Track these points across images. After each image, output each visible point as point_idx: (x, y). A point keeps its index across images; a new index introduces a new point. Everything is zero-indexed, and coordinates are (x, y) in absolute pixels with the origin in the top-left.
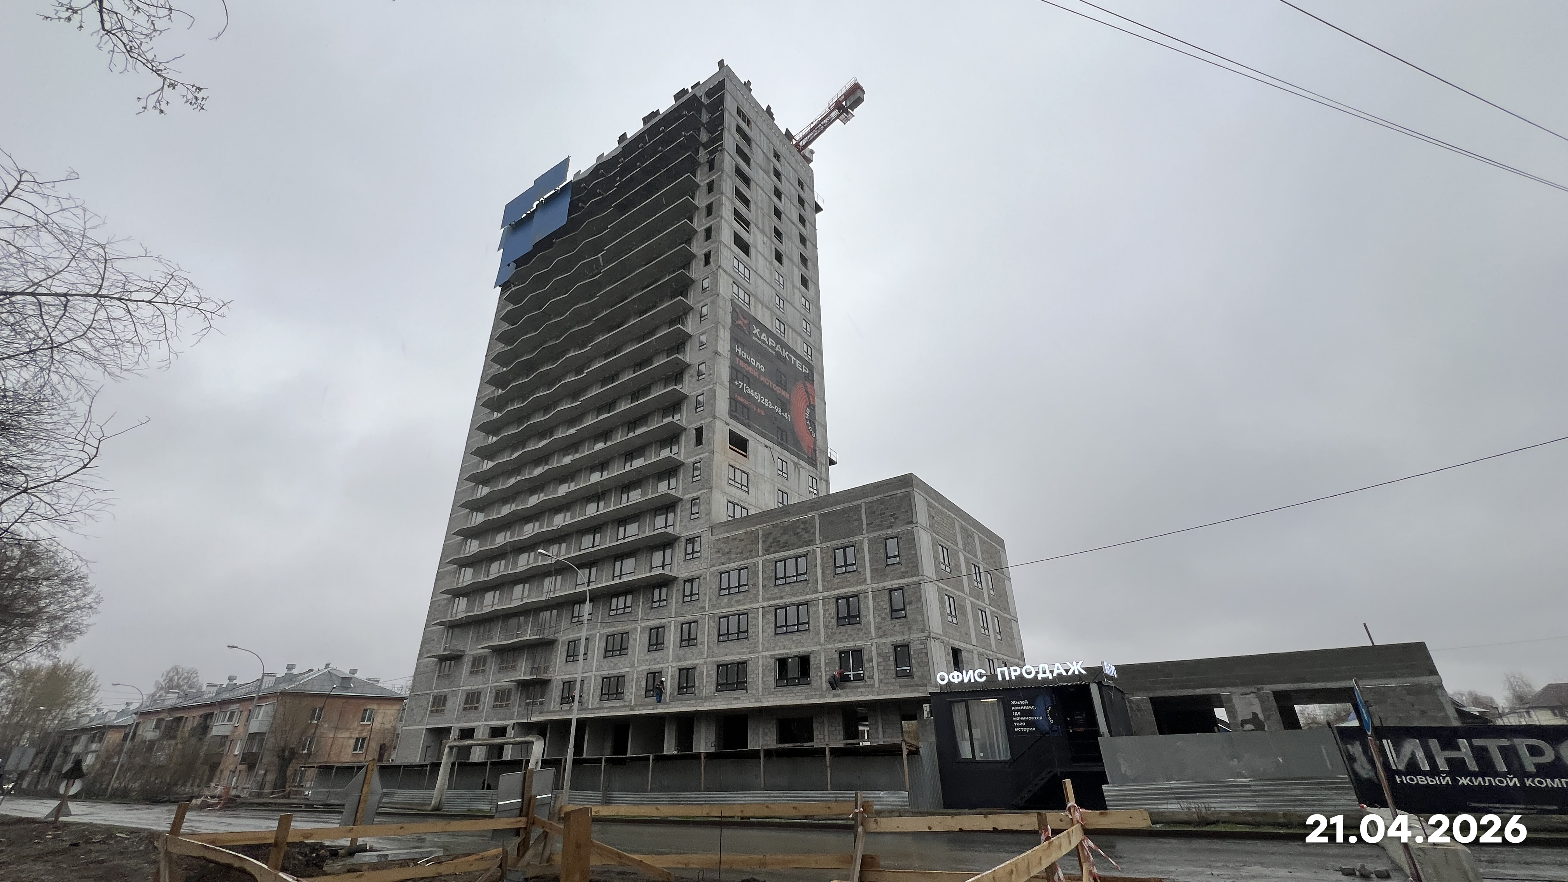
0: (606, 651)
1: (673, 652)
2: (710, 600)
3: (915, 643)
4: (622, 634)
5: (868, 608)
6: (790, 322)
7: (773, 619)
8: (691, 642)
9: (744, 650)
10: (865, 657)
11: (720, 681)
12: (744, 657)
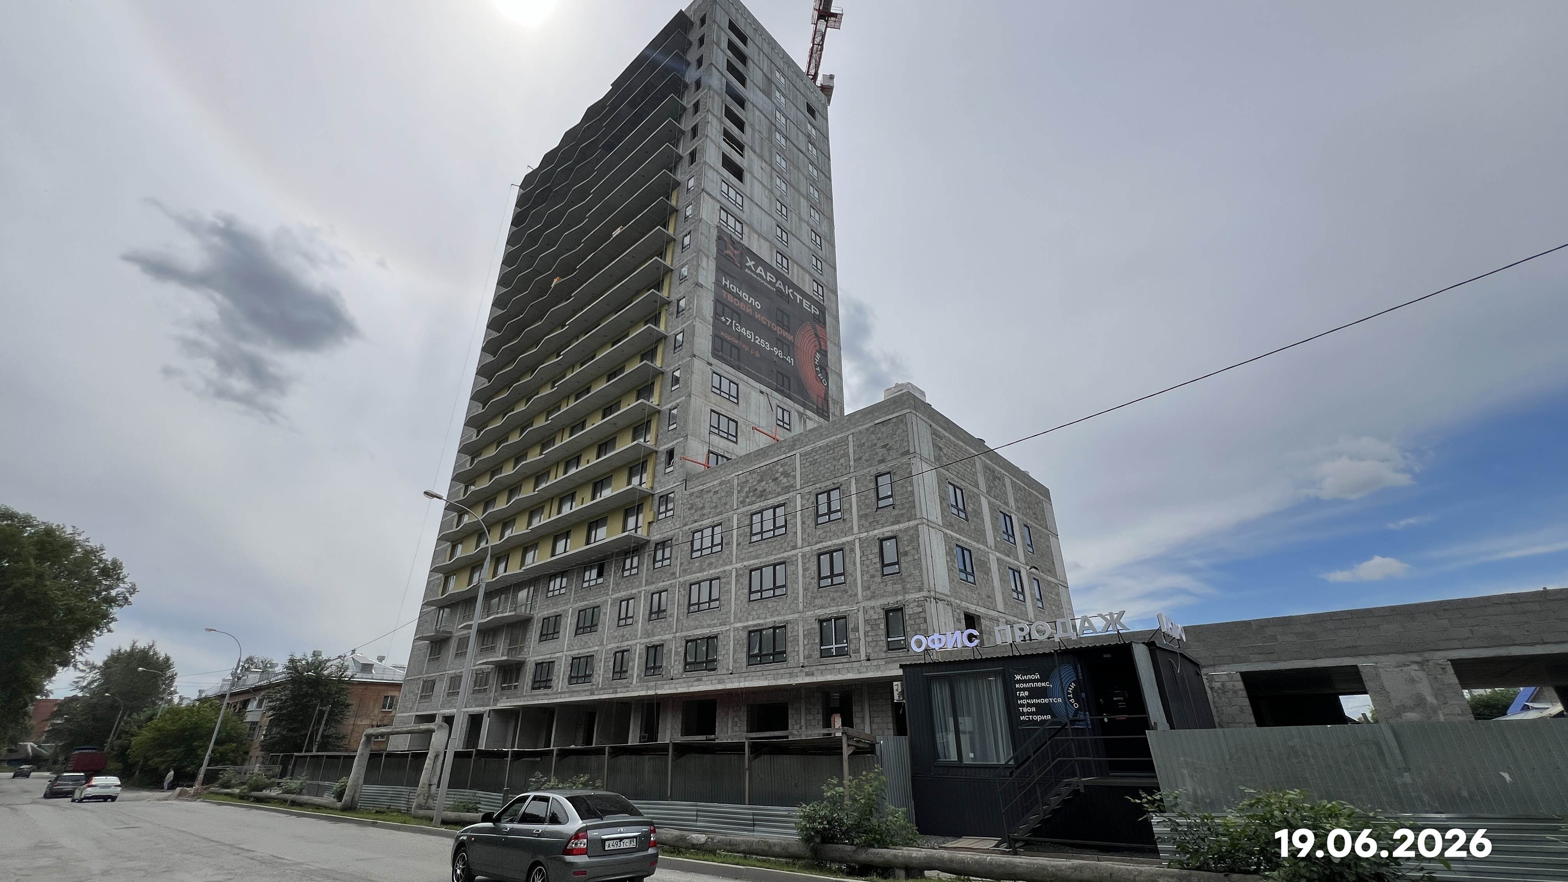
0: (577, 628)
1: (642, 627)
2: (681, 564)
3: (911, 606)
4: (594, 608)
5: (855, 564)
6: (795, 257)
7: (747, 582)
8: (661, 615)
9: (716, 621)
10: (851, 626)
11: (689, 660)
12: (715, 630)
